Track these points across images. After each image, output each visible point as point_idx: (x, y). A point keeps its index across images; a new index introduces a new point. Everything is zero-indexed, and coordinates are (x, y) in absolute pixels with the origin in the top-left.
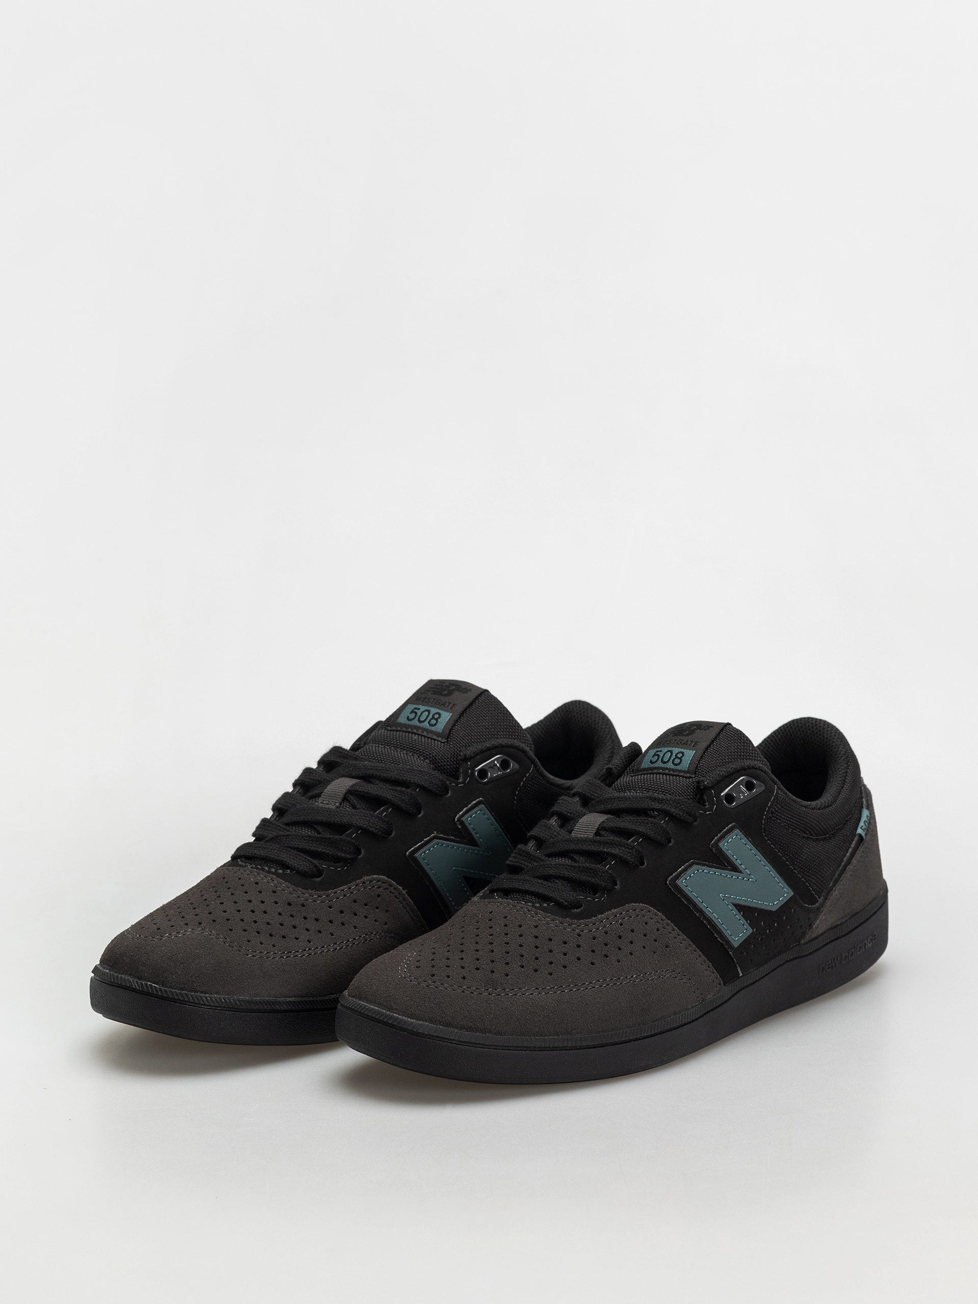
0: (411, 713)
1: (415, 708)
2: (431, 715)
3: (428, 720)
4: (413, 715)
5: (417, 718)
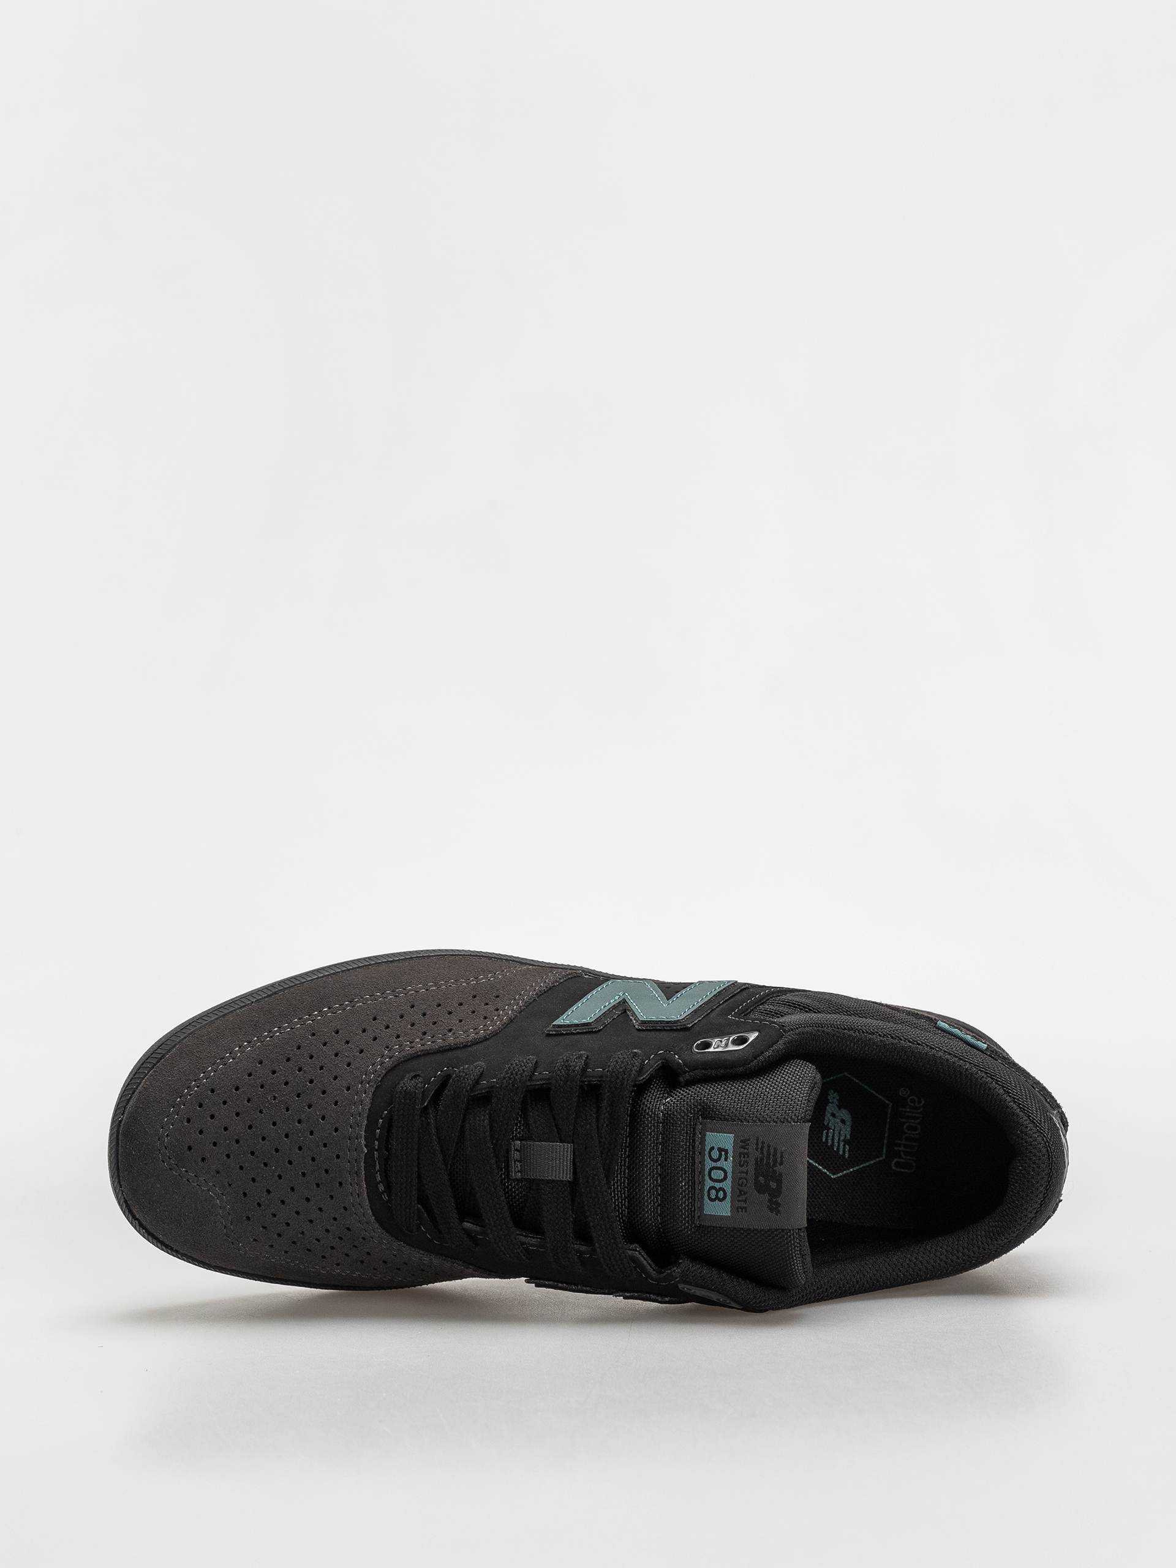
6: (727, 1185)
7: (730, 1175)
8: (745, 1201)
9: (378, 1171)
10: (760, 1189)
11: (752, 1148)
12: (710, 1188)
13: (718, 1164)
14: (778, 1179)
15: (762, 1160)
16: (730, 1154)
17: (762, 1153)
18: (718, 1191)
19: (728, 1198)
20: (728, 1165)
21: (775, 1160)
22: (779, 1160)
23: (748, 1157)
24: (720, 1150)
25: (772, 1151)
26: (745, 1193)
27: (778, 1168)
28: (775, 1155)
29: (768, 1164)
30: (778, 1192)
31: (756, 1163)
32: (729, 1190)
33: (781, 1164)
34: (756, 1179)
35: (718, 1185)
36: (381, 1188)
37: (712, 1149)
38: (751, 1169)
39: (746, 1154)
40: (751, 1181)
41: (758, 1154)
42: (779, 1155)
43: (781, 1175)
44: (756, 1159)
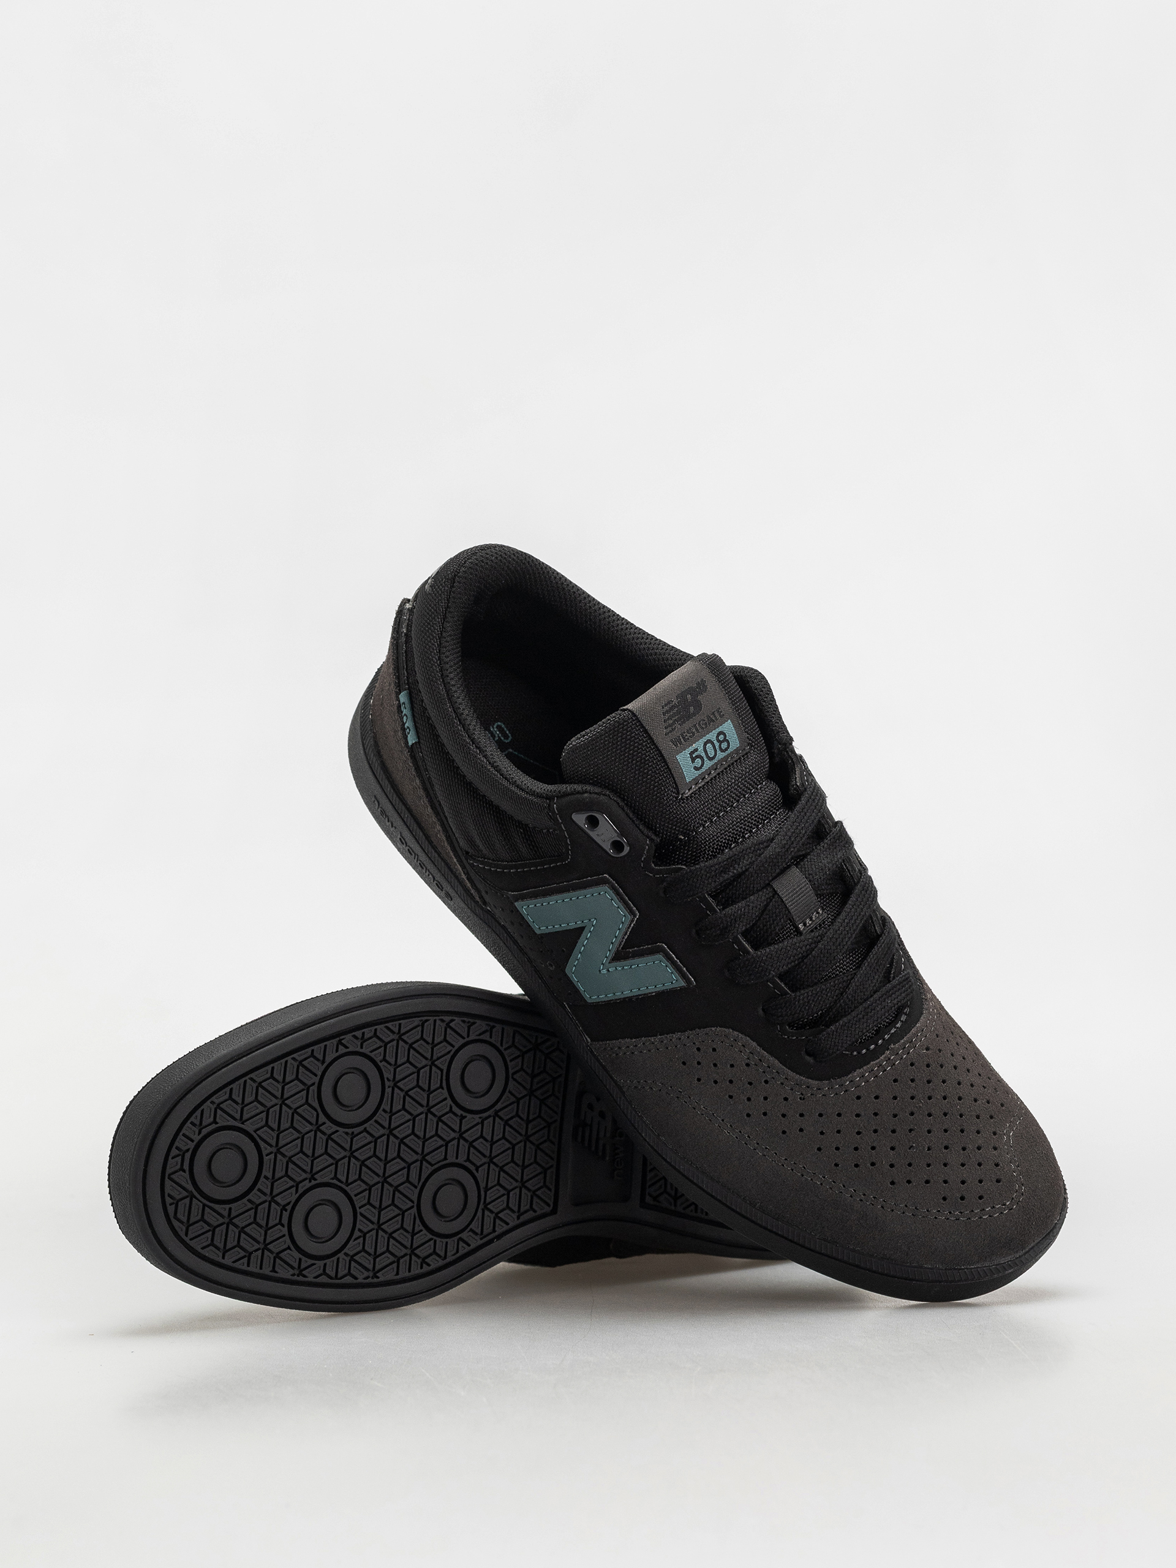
0: (693, 761)
1: (691, 754)
2: (715, 742)
3: (718, 750)
4: (698, 761)
5: (705, 759)
6: (712, 736)
7: (704, 739)
8: (713, 713)
9: (895, 1028)
10: (698, 706)
11: (676, 733)
12: (722, 752)
13: (703, 754)
14: (682, 696)
15: (678, 720)
16: (691, 749)
17: (673, 724)
18: (720, 742)
19: (720, 729)
20: (699, 745)
21: (671, 709)
22: (669, 706)
23: (684, 733)
24: (693, 760)
25: (667, 716)
26: (708, 717)
27: (675, 701)
28: (667, 712)
29: (678, 712)
30: (690, 690)
31: (684, 722)
32: (715, 732)
33: (671, 702)
34: (694, 714)
35: (717, 745)
36: (903, 1018)
37: (696, 769)
38: (688, 724)
39: (682, 735)
40: (698, 718)
41: (677, 725)
42: (666, 708)
43: (678, 697)
44: (681, 724)
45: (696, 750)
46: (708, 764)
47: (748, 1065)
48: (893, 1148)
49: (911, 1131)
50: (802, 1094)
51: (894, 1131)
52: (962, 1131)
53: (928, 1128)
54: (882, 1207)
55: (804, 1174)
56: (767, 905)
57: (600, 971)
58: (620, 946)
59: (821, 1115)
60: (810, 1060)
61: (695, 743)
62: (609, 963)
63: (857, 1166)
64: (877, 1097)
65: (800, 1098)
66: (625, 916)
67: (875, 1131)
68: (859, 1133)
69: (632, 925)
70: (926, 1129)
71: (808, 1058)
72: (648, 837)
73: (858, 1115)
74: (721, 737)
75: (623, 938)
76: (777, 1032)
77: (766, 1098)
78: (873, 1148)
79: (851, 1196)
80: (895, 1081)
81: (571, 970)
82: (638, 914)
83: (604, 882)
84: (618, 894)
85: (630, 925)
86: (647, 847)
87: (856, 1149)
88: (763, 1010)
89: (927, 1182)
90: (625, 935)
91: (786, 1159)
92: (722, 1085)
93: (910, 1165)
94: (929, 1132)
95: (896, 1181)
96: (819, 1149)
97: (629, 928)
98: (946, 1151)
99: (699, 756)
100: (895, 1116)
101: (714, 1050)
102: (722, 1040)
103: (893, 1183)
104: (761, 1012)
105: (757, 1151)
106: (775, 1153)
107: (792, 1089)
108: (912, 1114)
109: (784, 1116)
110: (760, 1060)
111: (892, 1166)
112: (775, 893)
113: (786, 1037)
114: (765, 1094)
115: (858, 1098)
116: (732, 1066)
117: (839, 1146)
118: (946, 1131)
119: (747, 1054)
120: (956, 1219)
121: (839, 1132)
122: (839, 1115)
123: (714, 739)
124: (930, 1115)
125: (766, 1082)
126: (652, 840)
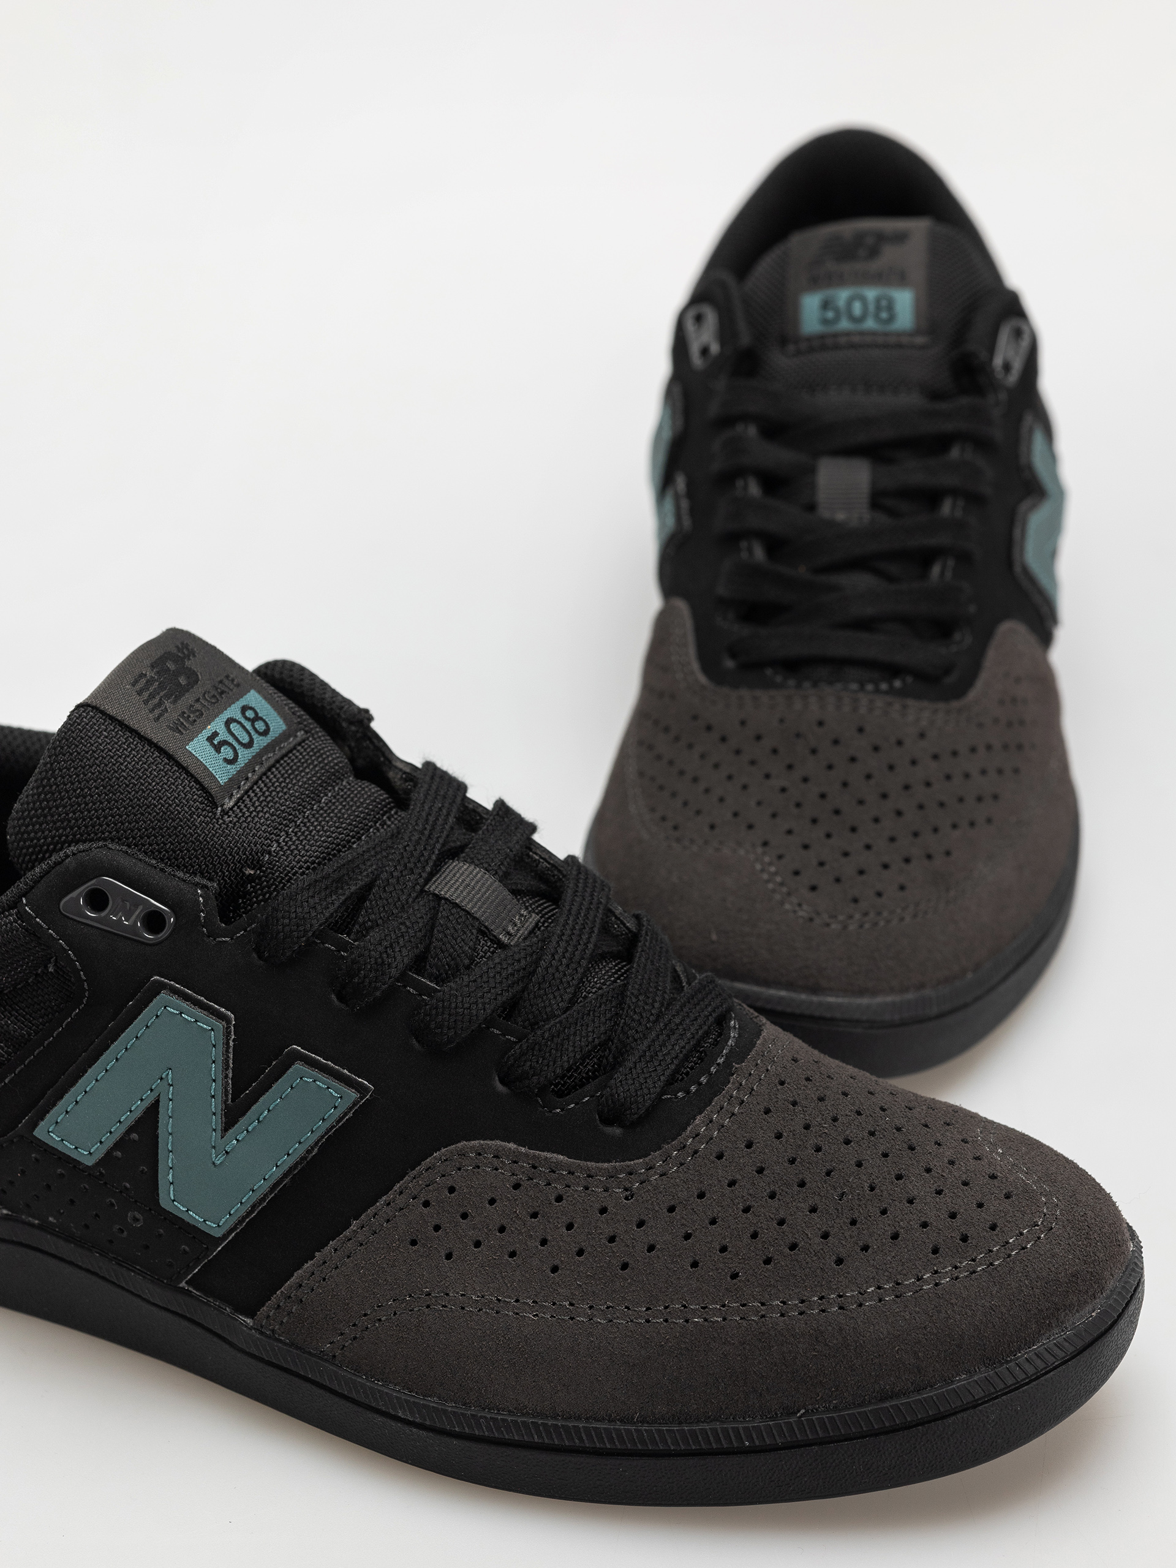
0: (218, 751)
1: (210, 739)
2: (243, 721)
3: (253, 734)
4: (226, 750)
5: (237, 747)
6: (234, 711)
7: (223, 718)
8: (221, 684)
10: (191, 674)
11: (172, 716)
12: (260, 736)
13: (231, 740)
14: (158, 663)
15: (168, 696)
16: (205, 734)
17: (160, 704)
18: (253, 721)
19: (243, 702)
20: (217, 725)
21: (149, 684)
22: (143, 681)
23: (184, 713)
24: (217, 749)
25: (146, 695)
26: (215, 689)
27: (151, 673)
28: (145, 689)
29: (161, 687)
30: (169, 656)
32: (235, 709)
33: (142, 675)
34: (189, 686)
35: (248, 725)
36: (734, 1033)
37: (228, 762)
38: (186, 701)
39: (183, 717)
40: (198, 691)
42: (140, 685)
43: (152, 666)
44: (175, 702)
45: (215, 734)
46: (245, 756)
47: (517, 1186)
48: (813, 1210)
49: (828, 1174)
50: (626, 1190)
51: (802, 1184)
52: (912, 1148)
53: (855, 1160)
54: (841, 1308)
55: (689, 1316)
56: (434, 918)
57: (214, 1163)
58: (226, 1096)
59: (671, 1209)
60: (617, 1131)
61: (210, 724)
62: (222, 1137)
63: (768, 1261)
64: (749, 1145)
65: (627, 1198)
66: (212, 1030)
67: (772, 1196)
68: (746, 1210)
69: (231, 1044)
70: (853, 1162)
71: (609, 1130)
72: (197, 885)
73: (732, 1184)
74: (250, 714)
75: (226, 1076)
76: (541, 1109)
77: (570, 1227)
78: (781, 1222)
79: (782, 1315)
80: (767, 1111)
81: (170, 1198)
82: (233, 1016)
83: (158, 988)
84: (186, 998)
85: (228, 1043)
86: (201, 899)
87: (754, 1236)
88: (502, 1082)
89: (895, 1236)
90: (227, 1069)
91: (648, 1309)
92: (489, 1242)
93: (853, 1222)
94: (859, 1164)
95: (843, 1255)
96: (695, 1264)
97: (227, 1051)
98: (902, 1182)
99: (225, 743)
100: (792, 1161)
101: (452, 1190)
102: (458, 1165)
103: (839, 1261)
104: (500, 1087)
105: (595, 1319)
106: (626, 1307)
107: (606, 1190)
108: (818, 1149)
109: (612, 1239)
110: (534, 1167)
111: (825, 1236)
112: (438, 898)
113: (558, 1110)
114: (565, 1220)
115: (720, 1156)
116: (492, 1202)
117: (724, 1242)
118: (885, 1155)
119: (508, 1168)
120: (971, 1273)
121: (713, 1222)
122: (701, 1195)
123: (239, 716)
124: (847, 1142)
125: (559, 1199)
126: (204, 887)
